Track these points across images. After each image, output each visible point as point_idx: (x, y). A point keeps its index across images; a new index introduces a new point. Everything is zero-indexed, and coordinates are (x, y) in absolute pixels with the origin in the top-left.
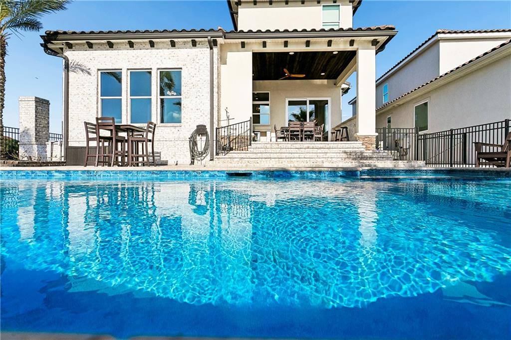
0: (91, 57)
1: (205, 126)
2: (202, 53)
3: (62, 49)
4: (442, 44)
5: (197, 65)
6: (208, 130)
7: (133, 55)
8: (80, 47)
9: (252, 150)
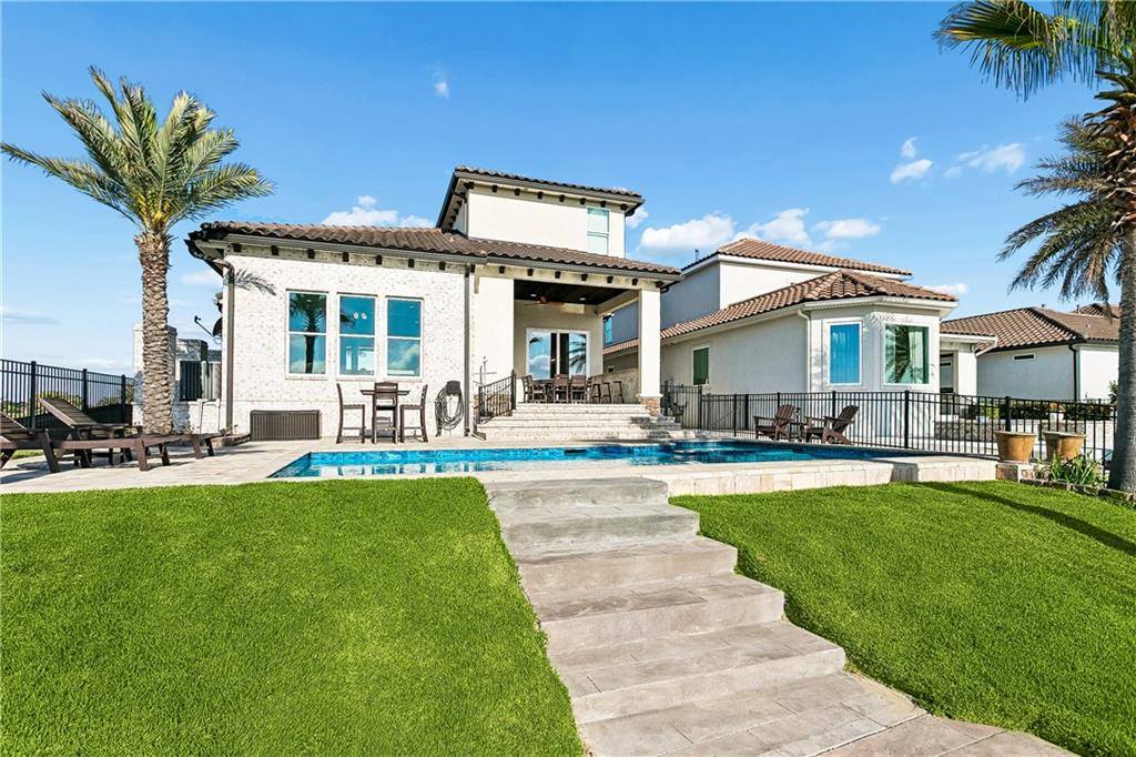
0: (276, 269)
1: (459, 383)
2: (453, 280)
3: (221, 251)
4: (723, 267)
5: (447, 296)
6: (462, 388)
7: (348, 272)
8: (256, 251)
9: (518, 415)
